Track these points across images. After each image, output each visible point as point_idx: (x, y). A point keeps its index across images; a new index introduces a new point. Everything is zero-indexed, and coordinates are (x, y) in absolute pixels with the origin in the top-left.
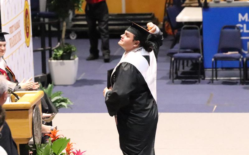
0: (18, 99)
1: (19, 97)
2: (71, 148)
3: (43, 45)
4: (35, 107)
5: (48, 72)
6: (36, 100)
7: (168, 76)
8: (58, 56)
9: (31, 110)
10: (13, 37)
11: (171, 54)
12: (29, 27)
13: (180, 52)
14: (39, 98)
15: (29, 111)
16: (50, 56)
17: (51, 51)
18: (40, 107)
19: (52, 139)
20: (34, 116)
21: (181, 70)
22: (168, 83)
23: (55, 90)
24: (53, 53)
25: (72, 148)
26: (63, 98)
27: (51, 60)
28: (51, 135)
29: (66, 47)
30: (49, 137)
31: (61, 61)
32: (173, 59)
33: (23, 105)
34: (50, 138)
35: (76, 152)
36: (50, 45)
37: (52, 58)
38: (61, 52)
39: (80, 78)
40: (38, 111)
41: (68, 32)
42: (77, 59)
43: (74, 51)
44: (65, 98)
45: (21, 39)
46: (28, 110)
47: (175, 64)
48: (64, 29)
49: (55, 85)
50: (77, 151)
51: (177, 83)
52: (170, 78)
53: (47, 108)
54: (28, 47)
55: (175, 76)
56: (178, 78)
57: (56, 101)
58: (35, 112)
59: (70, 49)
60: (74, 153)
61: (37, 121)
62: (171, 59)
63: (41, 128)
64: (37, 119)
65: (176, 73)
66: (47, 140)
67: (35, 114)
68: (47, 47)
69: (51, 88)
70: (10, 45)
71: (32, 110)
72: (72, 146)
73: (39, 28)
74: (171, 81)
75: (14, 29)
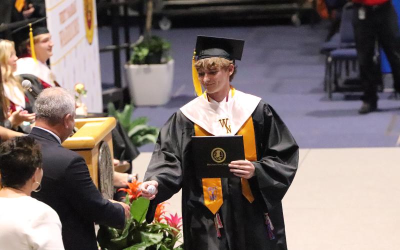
0: (75, 132)
1: (76, 129)
2: (162, 212)
3: (116, 41)
4: (103, 145)
5: (124, 85)
6: (104, 132)
7: (322, 87)
8: (141, 58)
9: (95, 150)
10: (66, 28)
11: (326, 52)
12: (91, 12)
13: (342, 48)
14: (107, 129)
15: (93, 151)
16: (128, 58)
17: (128, 50)
18: (110, 144)
19: (130, 197)
20: (101, 159)
21: (344, 77)
22: (322, 100)
23: (136, 115)
24: (133, 54)
25: (164, 210)
26: (149, 126)
27: (129, 64)
28: (128, 189)
29: (154, 42)
30: (126, 193)
31: (146, 66)
32: (330, 59)
33: (83, 141)
34: (127, 196)
35: (170, 218)
36: (127, 40)
37: (130, 62)
38: (145, 52)
39: (177, 94)
40: (106, 152)
41: (157, 18)
42: (171, 62)
43: (166, 50)
44: (153, 128)
45: (77, 32)
46: (90, 149)
47: (333, 67)
48: (150, 14)
49: (136, 106)
50: (172, 216)
51: (337, 99)
52: (325, 90)
53: (123, 146)
54: (90, 44)
55: (333, 87)
56: (338, 90)
57: (139, 133)
58: (102, 153)
59: (160, 46)
60: (167, 219)
61: (106, 168)
62: (327, 60)
63: (112, 180)
64: (106, 165)
65: (336, 82)
66: (122, 199)
67: (102, 157)
68: (123, 44)
69: (129, 111)
70: (61, 41)
71: (97, 150)
72: (164, 207)
73: (109, 13)
74: (327, 95)
75: (66, 15)
